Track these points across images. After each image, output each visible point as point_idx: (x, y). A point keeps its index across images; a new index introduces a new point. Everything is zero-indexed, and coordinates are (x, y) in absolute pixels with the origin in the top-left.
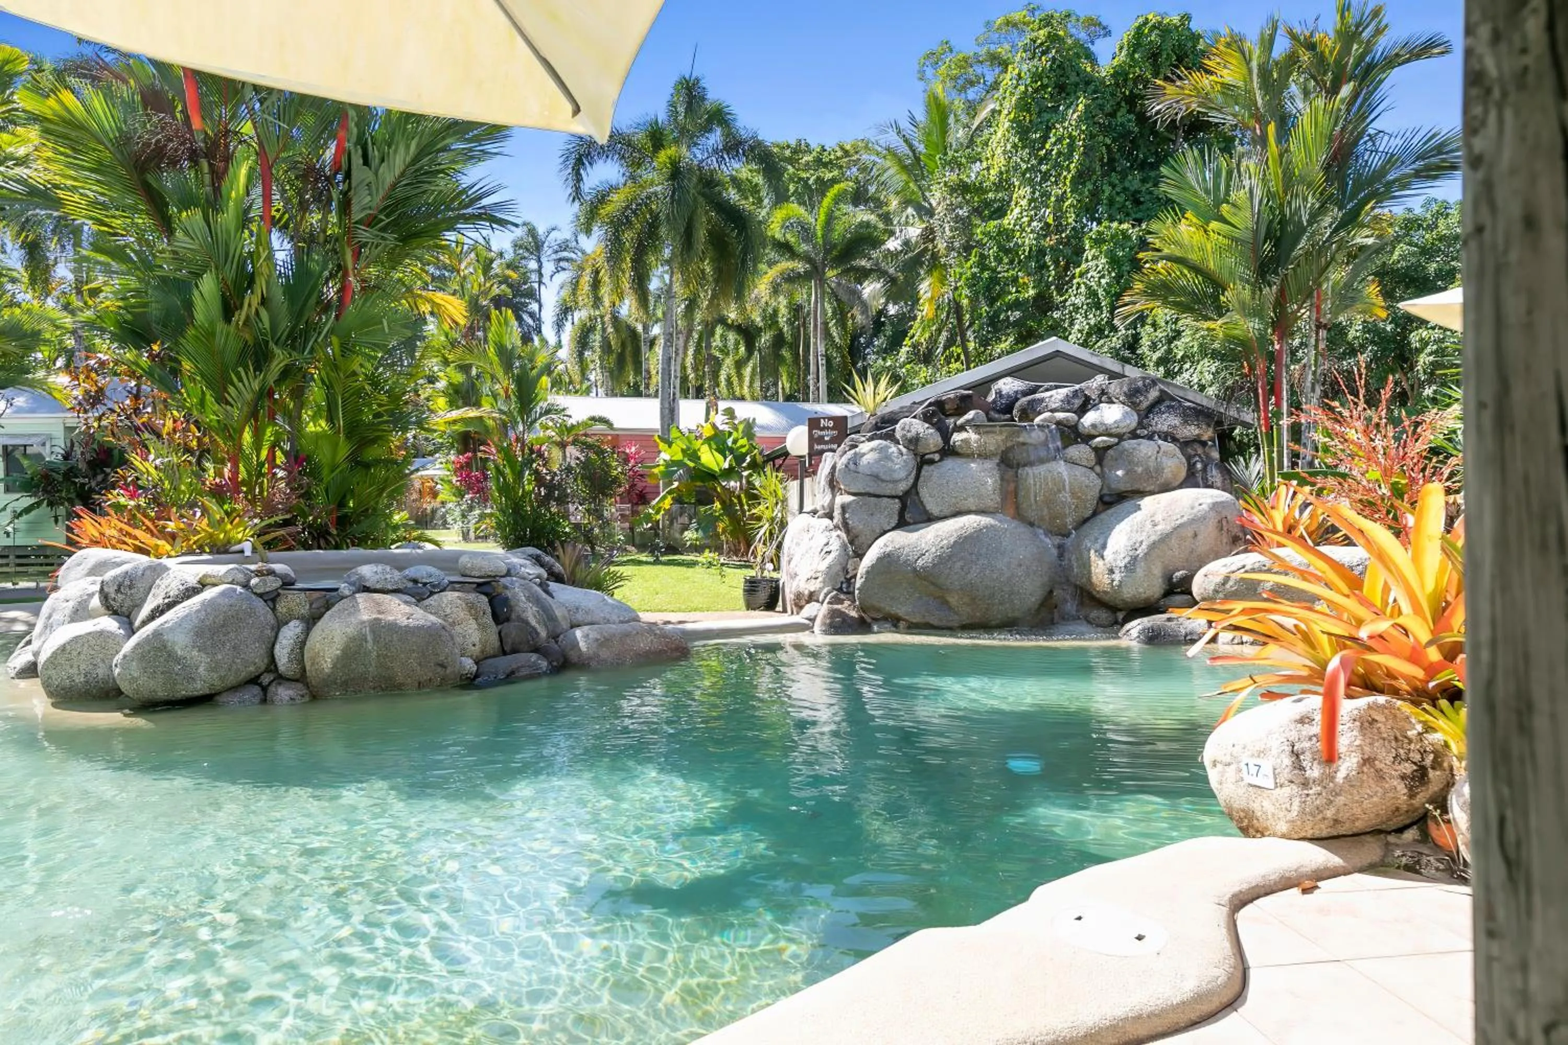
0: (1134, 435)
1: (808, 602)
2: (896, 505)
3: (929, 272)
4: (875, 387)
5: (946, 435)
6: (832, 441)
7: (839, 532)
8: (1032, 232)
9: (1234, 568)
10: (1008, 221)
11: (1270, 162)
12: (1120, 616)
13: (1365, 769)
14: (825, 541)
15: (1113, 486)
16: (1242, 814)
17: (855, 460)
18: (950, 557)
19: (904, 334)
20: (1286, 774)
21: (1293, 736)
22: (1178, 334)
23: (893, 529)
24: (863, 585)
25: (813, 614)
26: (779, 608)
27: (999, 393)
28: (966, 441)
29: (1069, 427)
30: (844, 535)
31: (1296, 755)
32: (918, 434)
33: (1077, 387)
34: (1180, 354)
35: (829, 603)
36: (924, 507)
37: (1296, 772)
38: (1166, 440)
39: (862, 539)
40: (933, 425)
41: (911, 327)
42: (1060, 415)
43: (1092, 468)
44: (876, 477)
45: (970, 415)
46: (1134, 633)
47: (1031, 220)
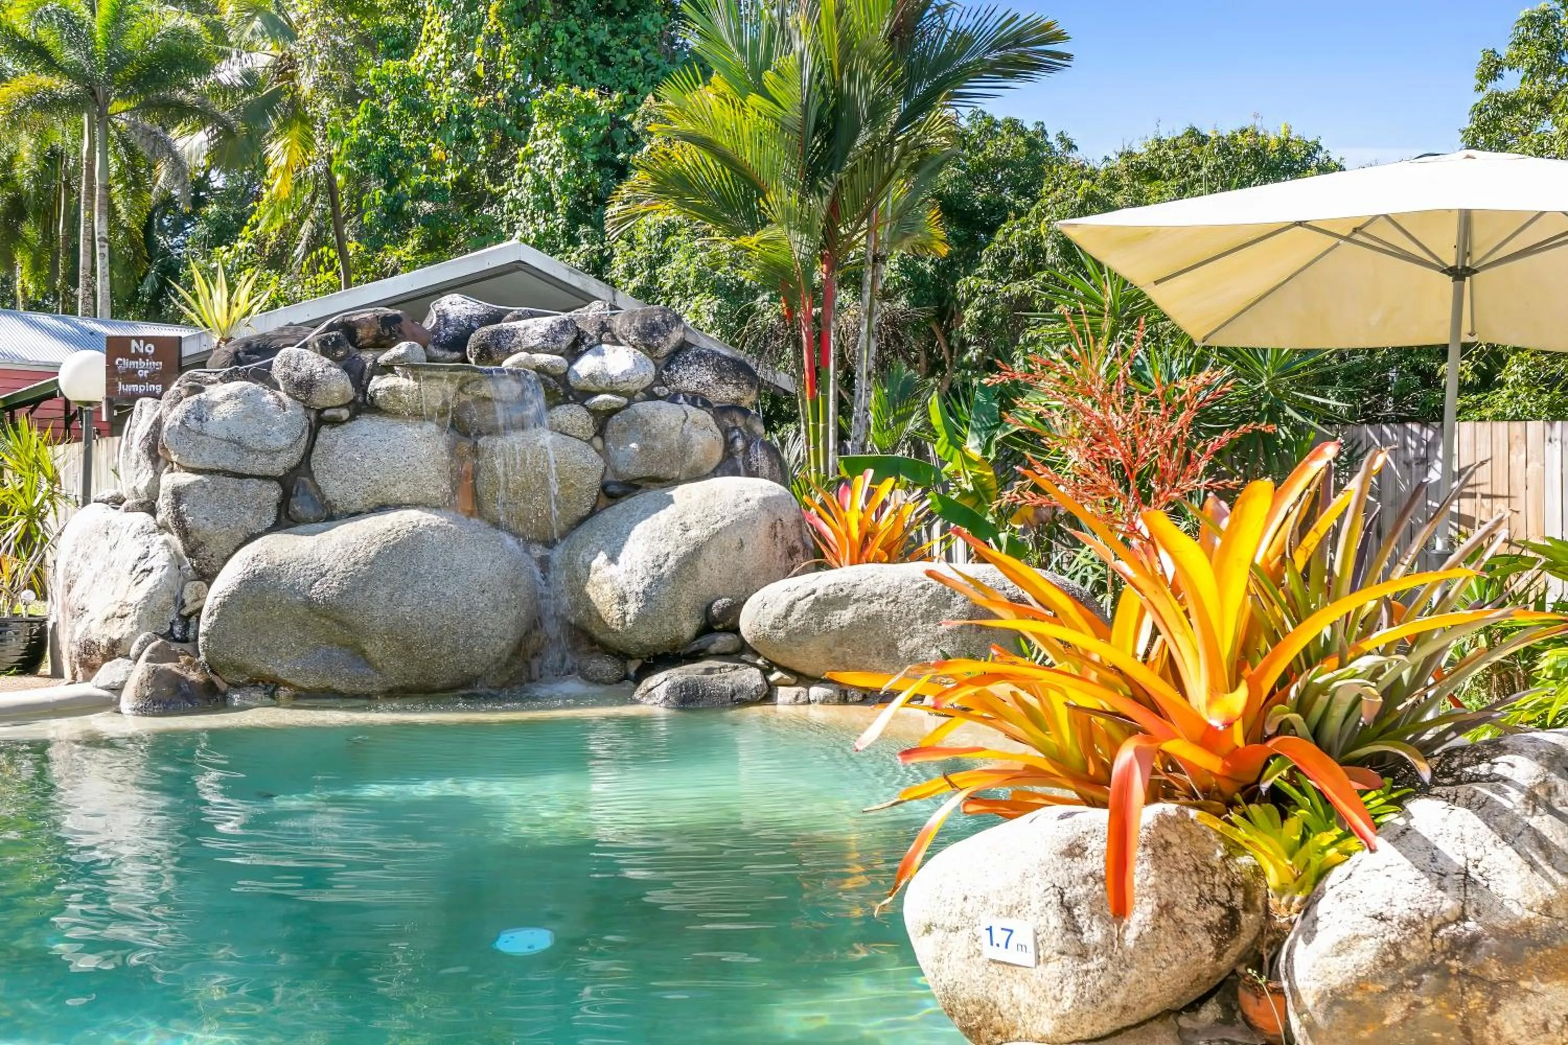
0: (650, 395)
1: (106, 658)
2: (273, 492)
3: (285, 125)
4: (231, 294)
5: (359, 379)
6: (151, 379)
7: (167, 536)
8: (453, 84)
9: (800, 593)
10: (417, 62)
11: (823, 22)
12: (633, 667)
13: (1163, 922)
14: (141, 551)
15: (621, 469)
16: (971, 1009)
17: (200, 414)
18: (368, 579)
19: (241, 220)
20: (1055, 942)
21: (1061, 877)
22: (665, 257)
23: (269, 531)
24: (213, 628)
25: (118, 680)
26: (46, 668)
27: (443, 317)
28: (393, 391)
29: (554, 377)
30: (176, 541)
31: (1067, 907)
32: (312, 375)
33: (565, 316)
34: (670, 284)
35: (149, 660)
36: (323, 497)
37: (1069, 936)
38: (694, 405)
39: (212, 548)
40: (335, 360)
41: (253, 210)
42: (542, 358)
43: (589, 442)
44: (238, 444)
45: (401, 348)
46: (660, 692)
47: (452, 68)
